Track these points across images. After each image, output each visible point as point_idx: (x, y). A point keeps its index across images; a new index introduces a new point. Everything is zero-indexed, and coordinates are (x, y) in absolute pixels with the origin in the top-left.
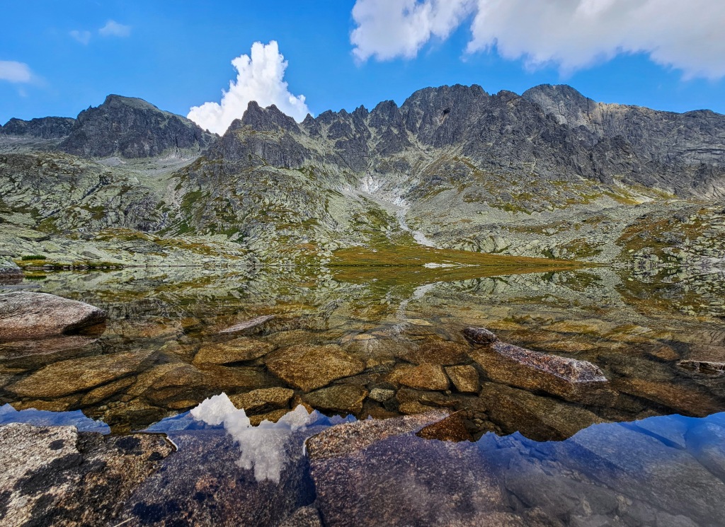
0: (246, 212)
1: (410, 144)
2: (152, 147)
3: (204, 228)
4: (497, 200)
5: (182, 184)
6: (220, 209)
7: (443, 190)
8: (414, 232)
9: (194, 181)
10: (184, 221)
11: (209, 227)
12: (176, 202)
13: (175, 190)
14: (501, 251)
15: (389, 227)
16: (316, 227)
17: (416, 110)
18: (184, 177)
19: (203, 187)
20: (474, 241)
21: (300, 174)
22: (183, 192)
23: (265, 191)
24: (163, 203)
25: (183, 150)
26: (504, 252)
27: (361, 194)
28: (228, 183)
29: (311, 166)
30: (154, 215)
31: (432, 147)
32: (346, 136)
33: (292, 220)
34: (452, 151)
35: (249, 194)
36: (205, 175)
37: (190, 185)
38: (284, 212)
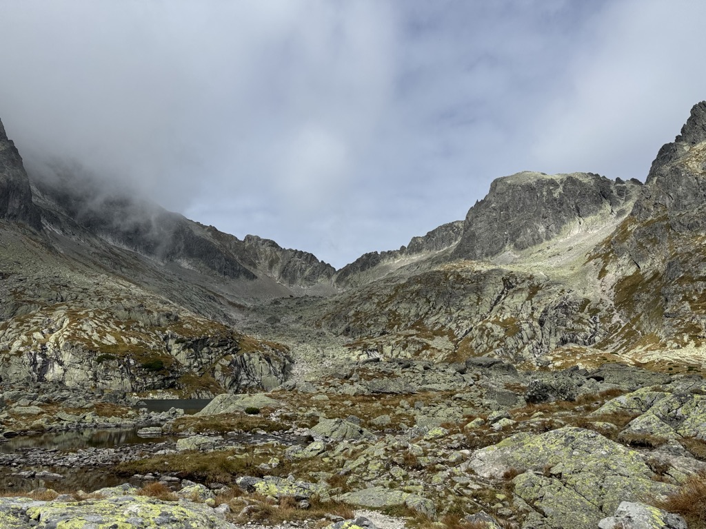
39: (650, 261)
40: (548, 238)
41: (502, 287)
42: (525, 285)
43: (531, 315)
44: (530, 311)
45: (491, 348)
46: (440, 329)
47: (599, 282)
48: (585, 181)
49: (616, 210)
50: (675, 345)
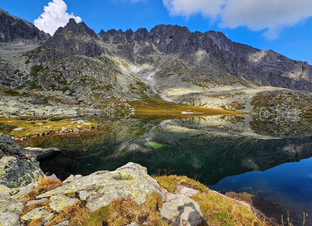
0: (72, 79)
1: (154, 51)
2: (6, 37)
3: (48, 87)
4: (196, 81)
5: (30, 61)
6: (56, 77)
7: (171, 75)
8: (160, 94)
9: (37, 59)
10: (33, 82)
11: (51, 86)
12: (26, 71)
13: (26, 63)
14: (203, 105)
15: (147, 91)
16: (112, 89)
17: (157, 34)
18: (30, 57)
19: (43, 63)
20: (191, 100)
21: (100, 61)
22: (31, 65)
23: (82, 68)
24: (18, 71)
25: (28, 41)
26: (205, 106)
27: (131, 74)
28: (60, 62)
29: (105, 57)
30: (13, 77)
31: (164, 54)
32: (122, 43)
33: (99, 85)
34: (174, 57)
35: (73, 70)
36: (44, 56)
37: (35, 61)
38: (94, 80)
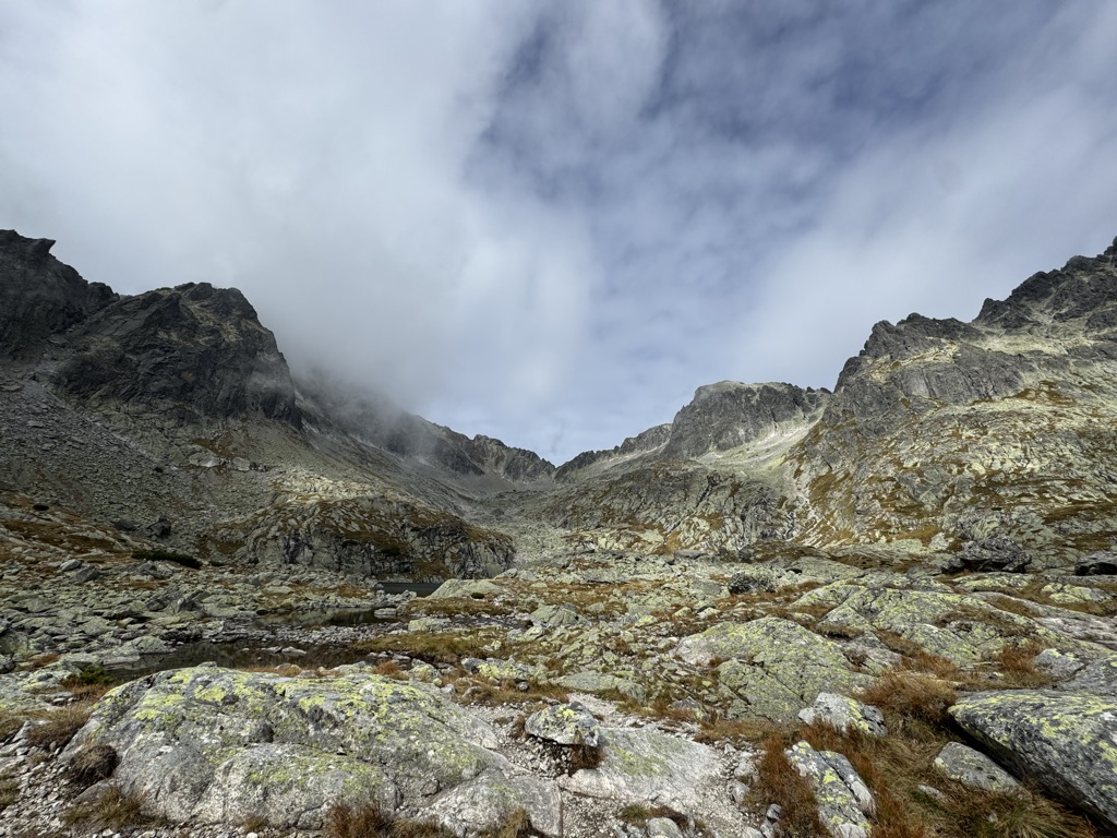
39: (841, 462)
40: (748, 441)
41: (707, 485)
42: (727, 483)
43: (734, 511)
44: (732, 507)
45: (697, 541)
46: (651, 523)
47: (795, 481)
48: (780, 389)
49: (810, 415)
50: (868, 540)
